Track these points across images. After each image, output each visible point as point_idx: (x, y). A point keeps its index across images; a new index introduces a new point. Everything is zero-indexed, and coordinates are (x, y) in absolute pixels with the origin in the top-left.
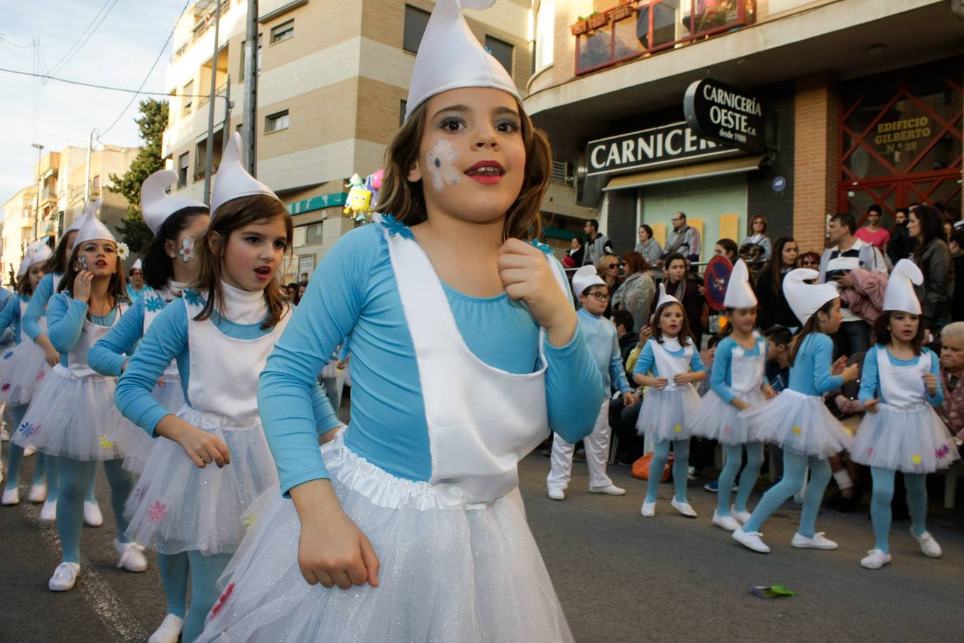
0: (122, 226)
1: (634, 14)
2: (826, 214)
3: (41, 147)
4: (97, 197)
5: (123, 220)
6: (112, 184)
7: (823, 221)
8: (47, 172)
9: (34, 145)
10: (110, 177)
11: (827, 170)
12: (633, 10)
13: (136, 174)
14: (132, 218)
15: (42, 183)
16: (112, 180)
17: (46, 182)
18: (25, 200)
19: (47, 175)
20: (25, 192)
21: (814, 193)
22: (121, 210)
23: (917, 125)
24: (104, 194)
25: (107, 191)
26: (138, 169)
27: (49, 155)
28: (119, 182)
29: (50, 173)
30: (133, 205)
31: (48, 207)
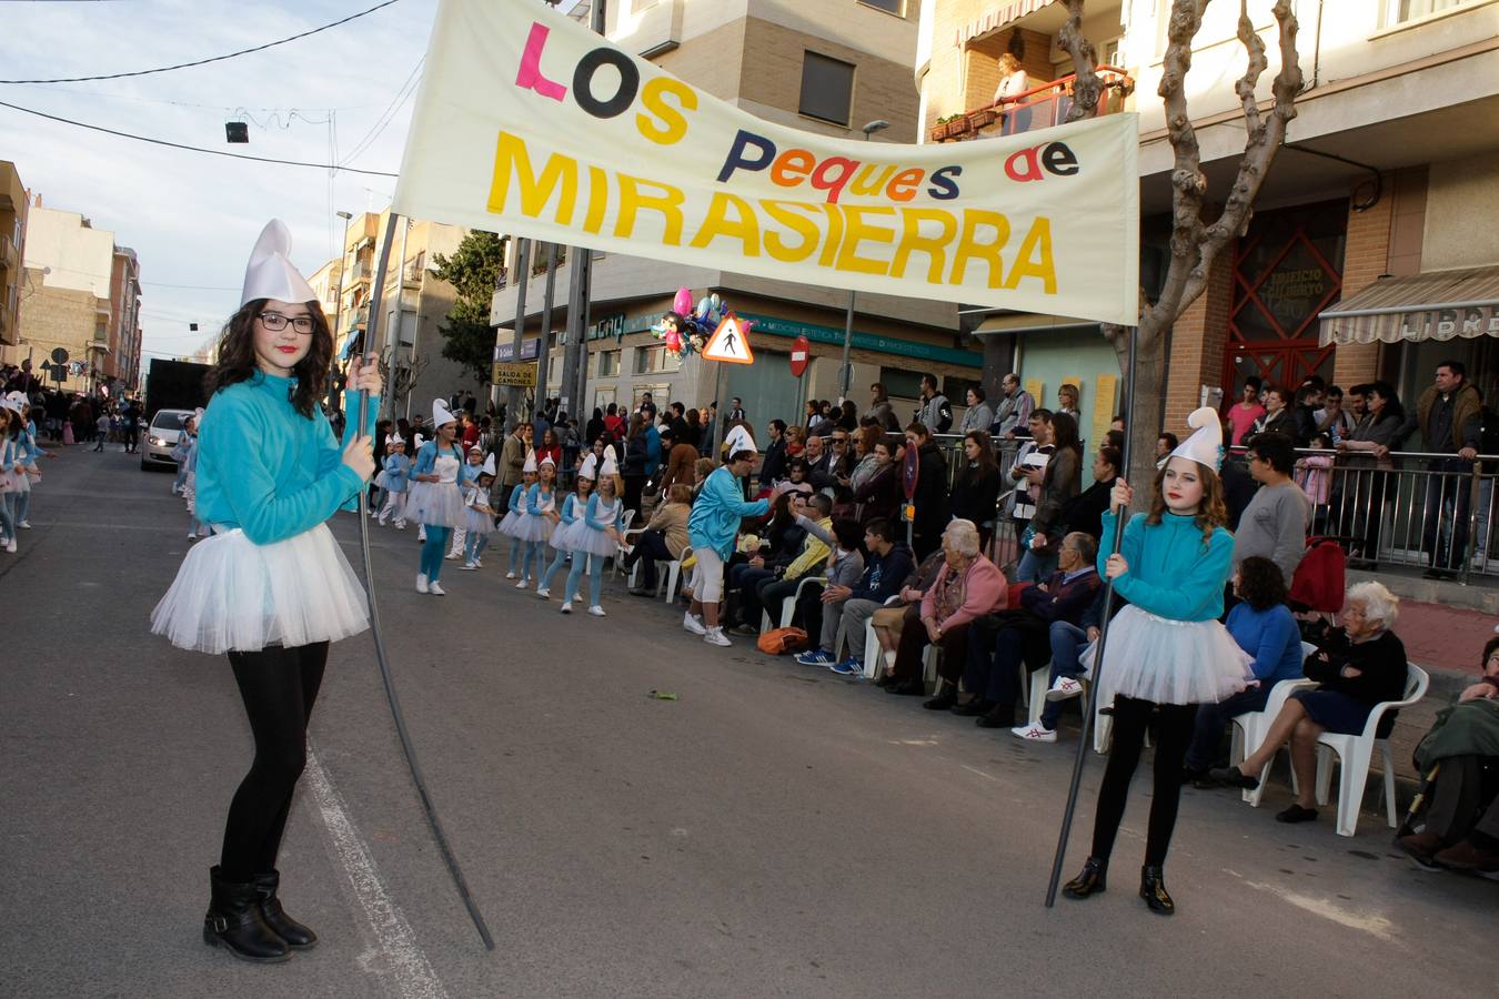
0: (447, 325)
1: (998, 120)
2: (1201, 384)
3: (349, 216)
4: (419, 284)
5: (448, 318)
6: (436, 267)
7: (1196, 392)
8: (362, 240)
9: (339, 214)
10: (435, 257)
11: (1207, 329)
12: (996, 115)
13: (468, 256)
14: (459, 315)
15: (354, 255)
16: (436, 261)
17: (360, 253)
18: (332, 277)
19: (361, 245)
20: (332, 266)
21: (1191, 357)
22: (447, 303)
23: (1310, 279)
24: (427, 281)
25: (430, 274)
26: (469, 249)
27: (364, 218)
28: (446, 265)
29: (365, 242)
30: (462, 297)
31: (360, 290)
